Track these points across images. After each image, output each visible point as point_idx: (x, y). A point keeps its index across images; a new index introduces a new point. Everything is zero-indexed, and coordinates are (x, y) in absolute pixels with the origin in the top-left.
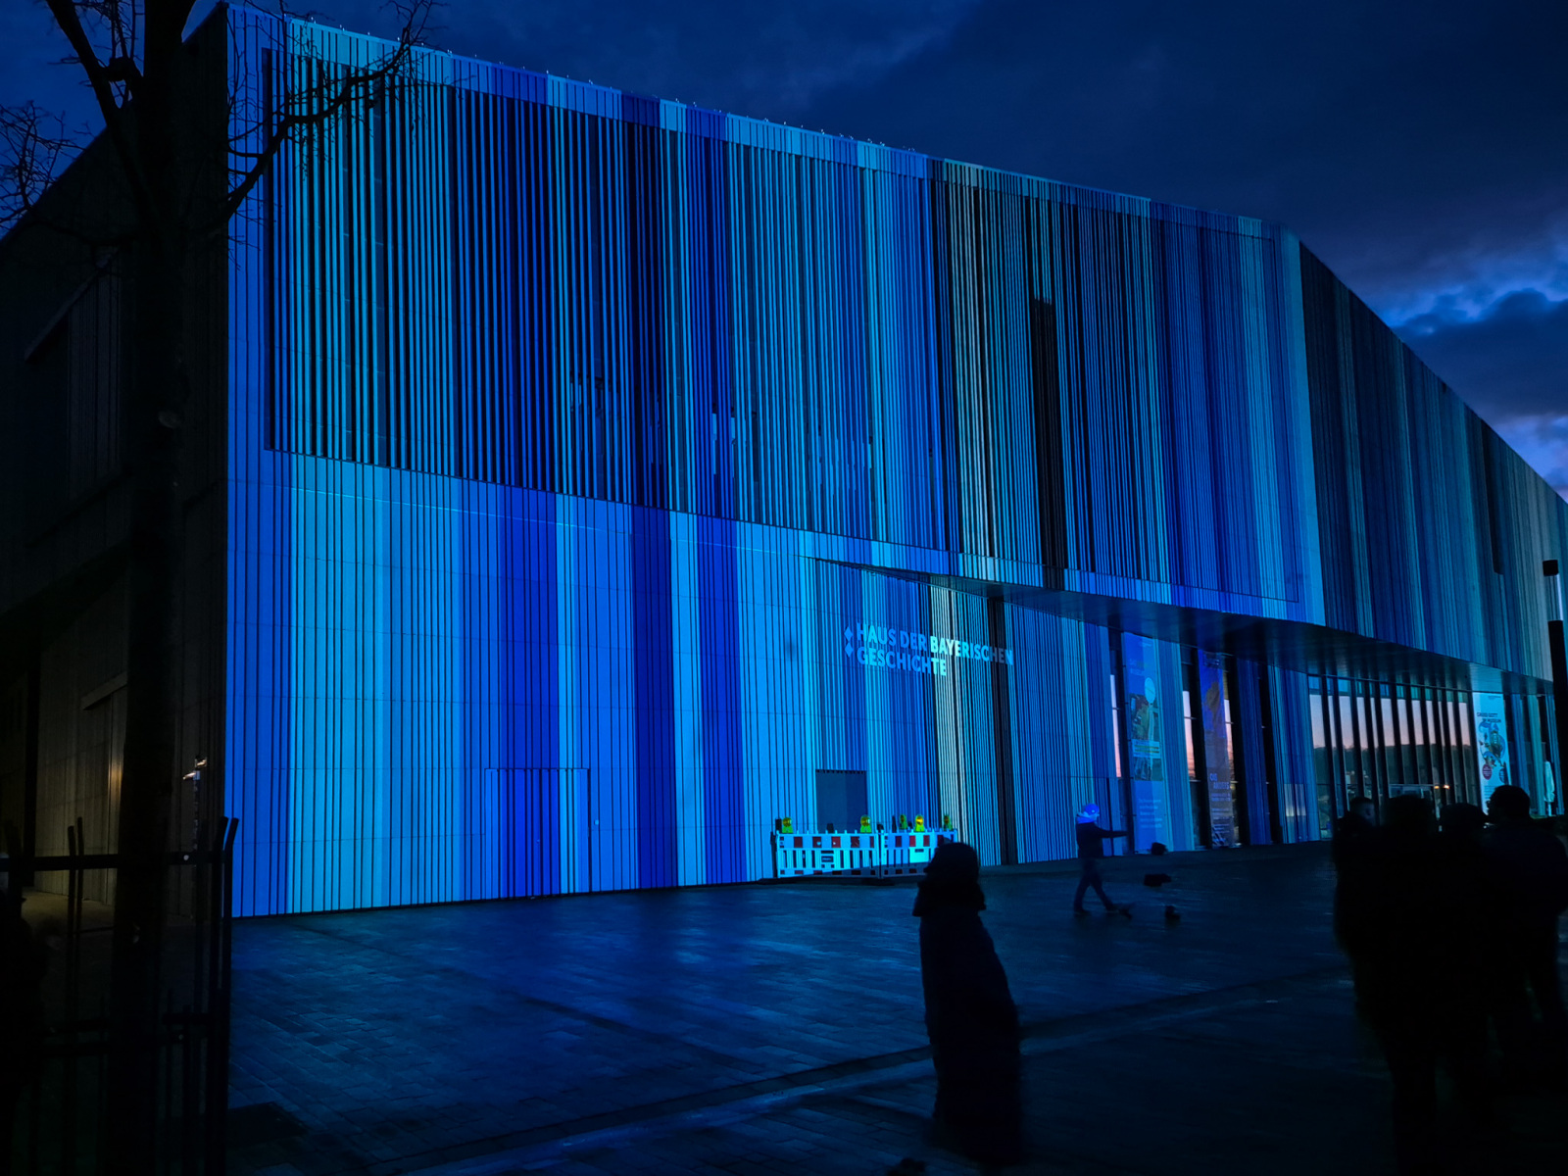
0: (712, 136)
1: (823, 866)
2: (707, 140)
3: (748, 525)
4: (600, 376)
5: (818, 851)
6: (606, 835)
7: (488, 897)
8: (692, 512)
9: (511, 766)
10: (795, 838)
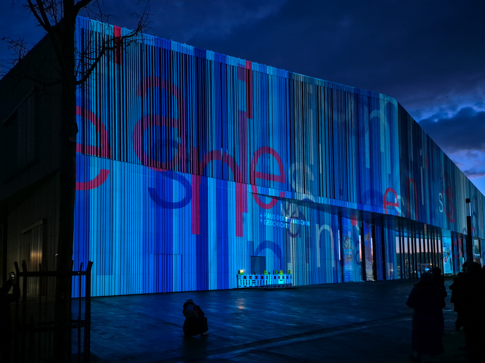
0: (222, 62)
1: (252, 285)
2: (221, 63)
3: (232, 182)
4: (187, 135)
5: (251, 280)
6: (187, 275)
7: (151, 293)
8: (215, 178)
9: (158, 253)
10: (244, 276)
